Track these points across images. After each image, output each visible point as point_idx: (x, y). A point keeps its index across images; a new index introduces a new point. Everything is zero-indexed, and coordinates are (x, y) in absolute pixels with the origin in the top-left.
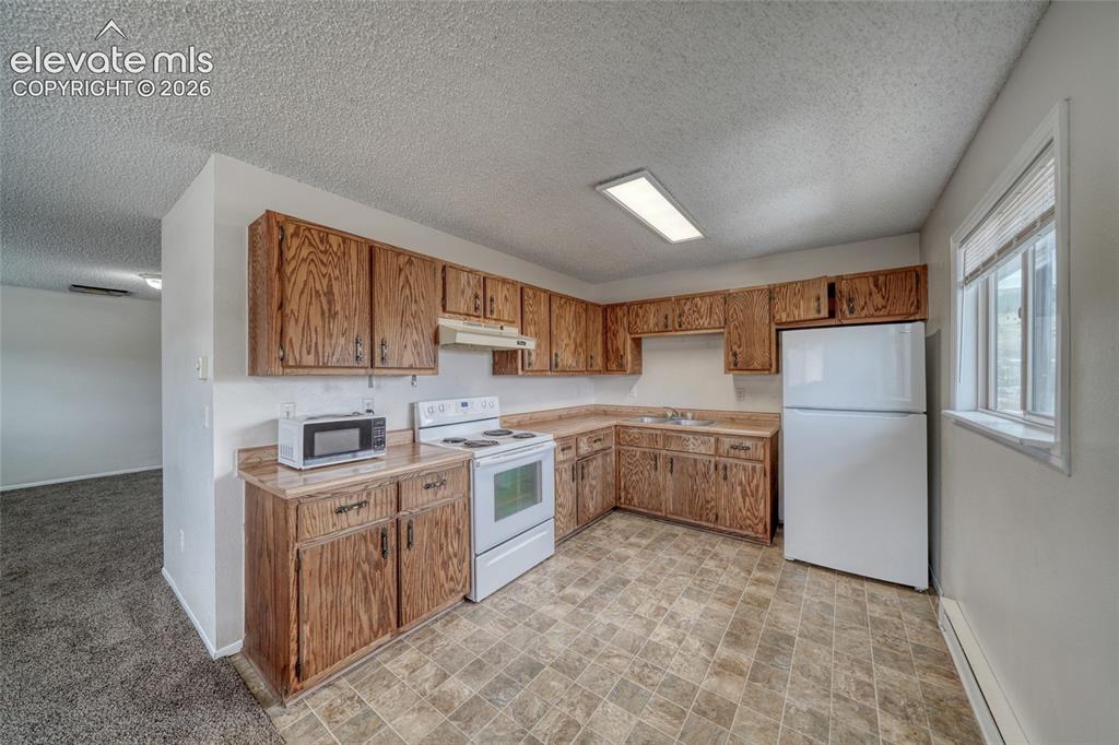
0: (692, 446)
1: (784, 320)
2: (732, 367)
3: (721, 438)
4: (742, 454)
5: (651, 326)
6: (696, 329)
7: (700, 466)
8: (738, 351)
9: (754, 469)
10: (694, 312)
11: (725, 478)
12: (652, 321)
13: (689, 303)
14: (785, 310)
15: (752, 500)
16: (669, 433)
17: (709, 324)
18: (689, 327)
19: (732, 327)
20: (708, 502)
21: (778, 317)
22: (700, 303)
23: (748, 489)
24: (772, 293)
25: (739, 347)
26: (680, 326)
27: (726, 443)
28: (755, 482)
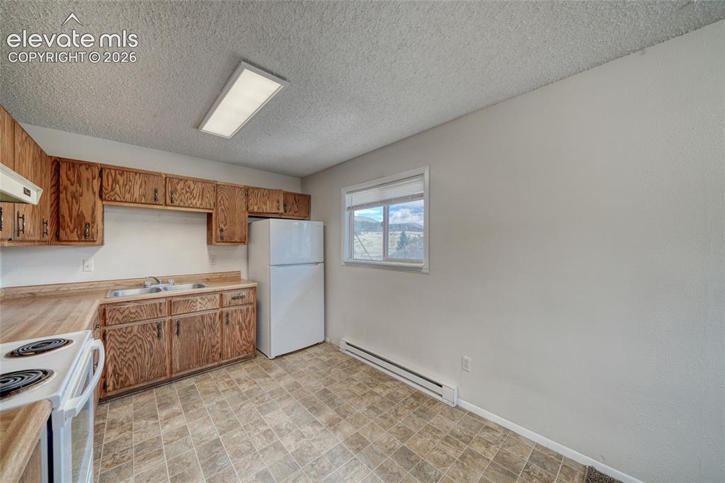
0: (199, 305)
1: (256, 211)
2: (219, 240)
3: (224, 294)
4: (240, 302)
5: (136, 195)
6: (189, 207)
7: (207, 320)
8: (224, 228)
9: (247, 310)
10: (187, 192)
11: (227, 323)
12: (137, 192)
13: (182, 183)
14: (257, 204)
15: (246, 331)
16: (174, 300)
17: (201, 204)
18: (182, 204)
19: (220, 210)
20: (213, 347)
21: (251, 208)
22: (192, 187)
23: (243, 325)
24: (247, 191)
25: (225, 225)
26: (172, 202)
27: (228, 296)
28: (248, 319)
